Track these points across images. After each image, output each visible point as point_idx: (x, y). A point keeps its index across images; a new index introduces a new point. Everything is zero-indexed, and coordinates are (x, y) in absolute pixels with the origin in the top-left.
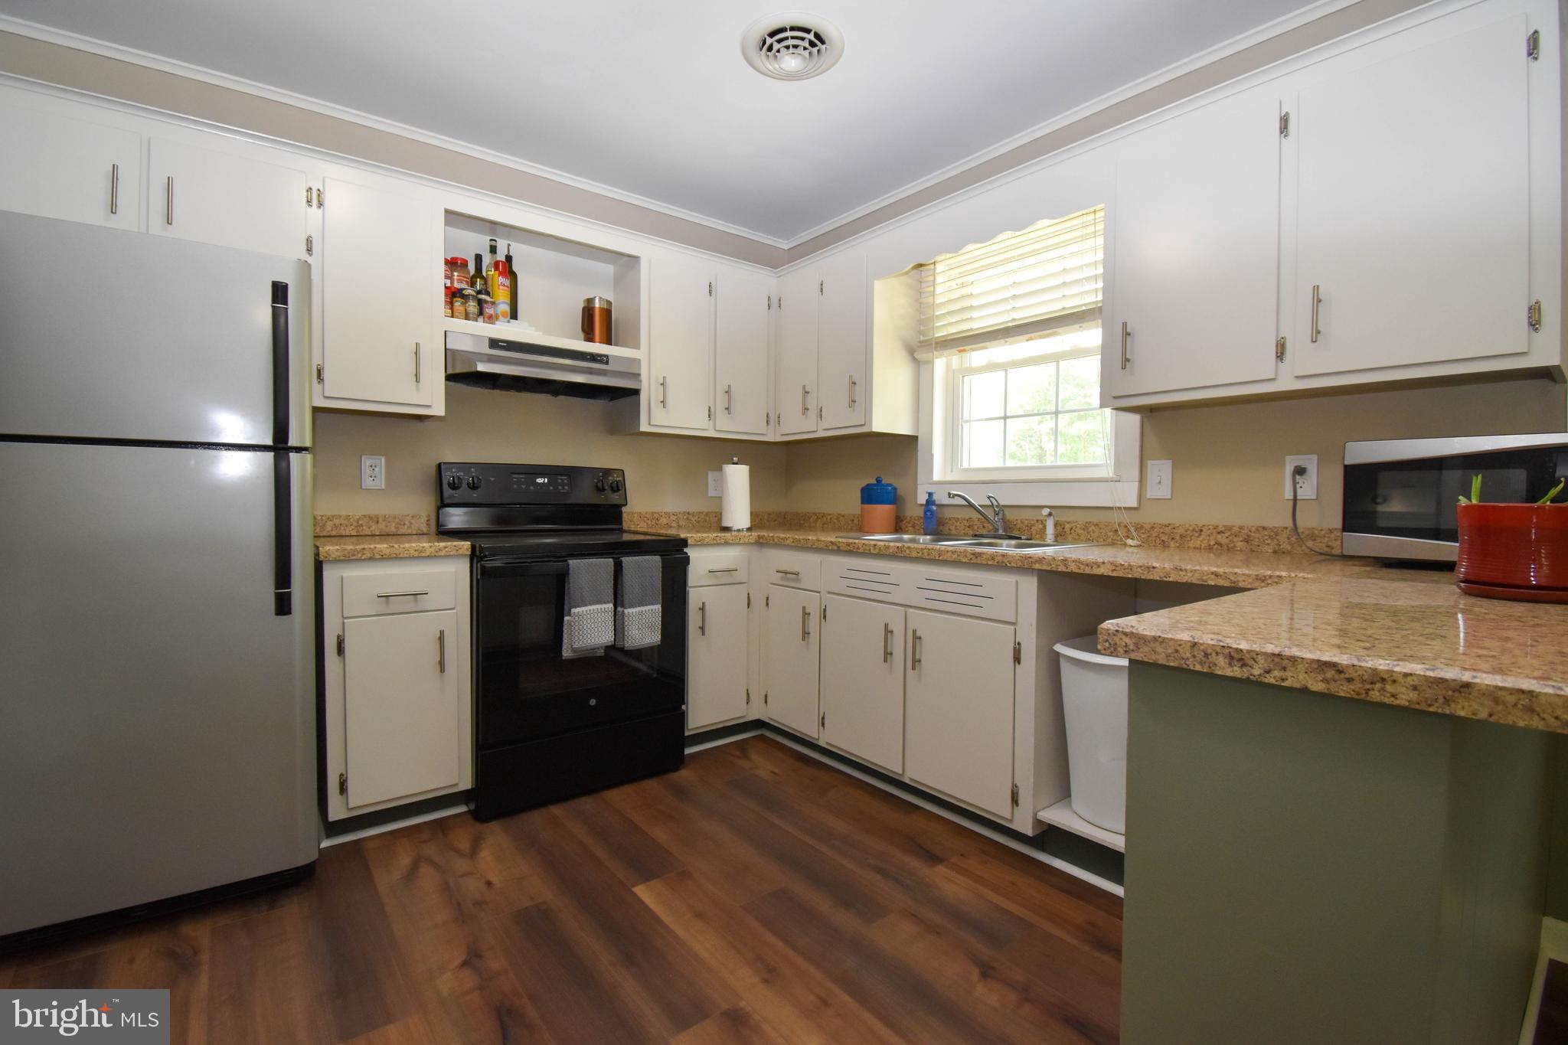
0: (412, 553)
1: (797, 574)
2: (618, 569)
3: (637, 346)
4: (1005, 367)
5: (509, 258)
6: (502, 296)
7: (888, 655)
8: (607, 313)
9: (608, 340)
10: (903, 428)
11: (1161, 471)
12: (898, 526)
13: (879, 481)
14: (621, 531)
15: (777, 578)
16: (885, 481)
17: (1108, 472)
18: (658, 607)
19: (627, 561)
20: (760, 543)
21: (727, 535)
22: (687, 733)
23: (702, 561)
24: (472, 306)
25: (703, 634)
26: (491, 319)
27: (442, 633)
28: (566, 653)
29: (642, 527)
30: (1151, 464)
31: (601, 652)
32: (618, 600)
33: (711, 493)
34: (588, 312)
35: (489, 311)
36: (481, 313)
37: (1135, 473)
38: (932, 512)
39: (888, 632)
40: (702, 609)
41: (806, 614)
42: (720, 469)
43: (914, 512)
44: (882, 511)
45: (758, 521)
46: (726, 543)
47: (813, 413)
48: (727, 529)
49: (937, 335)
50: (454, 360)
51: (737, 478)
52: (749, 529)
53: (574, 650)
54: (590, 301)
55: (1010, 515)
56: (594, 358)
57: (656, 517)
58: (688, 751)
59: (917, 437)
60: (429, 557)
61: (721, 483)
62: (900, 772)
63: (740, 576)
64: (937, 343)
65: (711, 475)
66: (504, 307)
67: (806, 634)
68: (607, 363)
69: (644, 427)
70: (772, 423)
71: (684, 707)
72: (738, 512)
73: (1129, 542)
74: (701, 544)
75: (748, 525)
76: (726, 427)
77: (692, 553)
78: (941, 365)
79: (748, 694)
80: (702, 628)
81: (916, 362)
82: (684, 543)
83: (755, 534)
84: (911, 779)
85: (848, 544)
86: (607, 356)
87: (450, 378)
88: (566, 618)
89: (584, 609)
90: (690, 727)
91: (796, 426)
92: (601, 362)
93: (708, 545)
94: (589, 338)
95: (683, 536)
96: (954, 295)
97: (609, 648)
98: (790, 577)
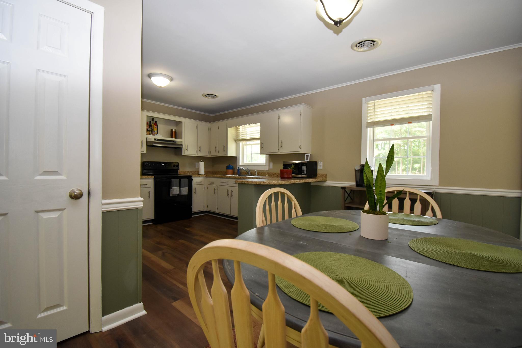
0: (145, 178)
1: (213, 182)
2: (180, 181)
3: (182, 139)
4: (251, 145)
5: (156, 122)
6: (155, 130)
7: (228, 195)
8: (176, 132)
9: (176, 138)
10: (234, 155)
11: (271, 164)
12: (233, 173)
13: (230, 165)
14: (178, 174)
15: (209, 183)
16: (231, 165)
17: (265, 165)
18: (187, 188)
19: (182, 179)
20: (206, 177)
21: (200, 175)
22: (192, 212)
23: (195, 180)
24: (150, 132)
25: (195, 194)
26: (154, 135)
27: (149, 191)
28: (171, 195)
29: (182, 174)
30: (270, 163)
31: (177, 195)
32: (180, 186)
33: (196, 167)
34: (172, 131)
35: (153, 133)
36: (152, 133)
37: (268, 164)
38: (239, 171)
39: (228, 191)
40: (195, 189)
41: (215, 189)
42: (198, 162)
43: (236, 171)
44: (230, 171)
45: (206, 172)
46: (200, 177)
47: (217, 152)
48: (200, 174)
49: (240, 138)
50: (148, 143)
51: (202, 164)
52: (204, 174)
53: (172, 195)
54: (172, 130)
55: (251, 171)
56: (173, 141)
57: (185, 172)
58: (192, 216)
59: (237, 157)
60: (147, 178)
61: (199, 165)
62: (230, 214)
63: (202, 183)
64: (240, 140)
65: (196, 163)
66: (156, 132)
67: (215, 193)
68: (176, 142)
69: (183, 154)
70: (209, 153)
71: (192, 207)
72: (202, 171)
73: (267, 176)
74: (195, 177)
75: (204, 173)
76: (199, 154)
77: (194, 179)
78: (241, 144)
79: (204, 206)
80: (195, 193)
81: (237, 143)
82: (192, 176)
83: (205, 175)
84: (232, 215)
85: (222, 176)
86: (176, 141)
87: (147, 146)
88: (171, 189)
89: (174, 188)
90: (193, 211)
91: (214, 154)
92: (175, 142)
93: (196, 177)
94: (172, 137)
95: (191, 175)
96: (243, 131)
97: (178, 195)
98: (212, 183)
